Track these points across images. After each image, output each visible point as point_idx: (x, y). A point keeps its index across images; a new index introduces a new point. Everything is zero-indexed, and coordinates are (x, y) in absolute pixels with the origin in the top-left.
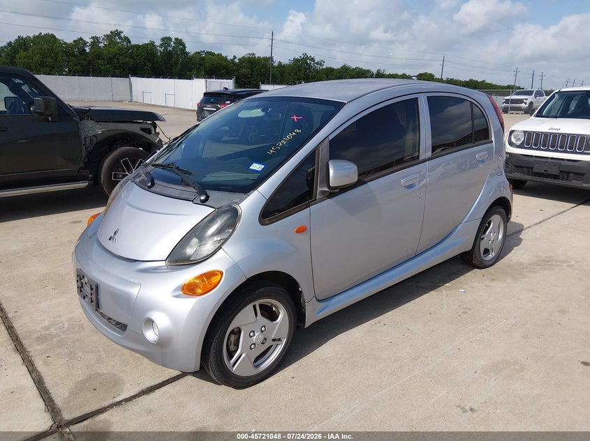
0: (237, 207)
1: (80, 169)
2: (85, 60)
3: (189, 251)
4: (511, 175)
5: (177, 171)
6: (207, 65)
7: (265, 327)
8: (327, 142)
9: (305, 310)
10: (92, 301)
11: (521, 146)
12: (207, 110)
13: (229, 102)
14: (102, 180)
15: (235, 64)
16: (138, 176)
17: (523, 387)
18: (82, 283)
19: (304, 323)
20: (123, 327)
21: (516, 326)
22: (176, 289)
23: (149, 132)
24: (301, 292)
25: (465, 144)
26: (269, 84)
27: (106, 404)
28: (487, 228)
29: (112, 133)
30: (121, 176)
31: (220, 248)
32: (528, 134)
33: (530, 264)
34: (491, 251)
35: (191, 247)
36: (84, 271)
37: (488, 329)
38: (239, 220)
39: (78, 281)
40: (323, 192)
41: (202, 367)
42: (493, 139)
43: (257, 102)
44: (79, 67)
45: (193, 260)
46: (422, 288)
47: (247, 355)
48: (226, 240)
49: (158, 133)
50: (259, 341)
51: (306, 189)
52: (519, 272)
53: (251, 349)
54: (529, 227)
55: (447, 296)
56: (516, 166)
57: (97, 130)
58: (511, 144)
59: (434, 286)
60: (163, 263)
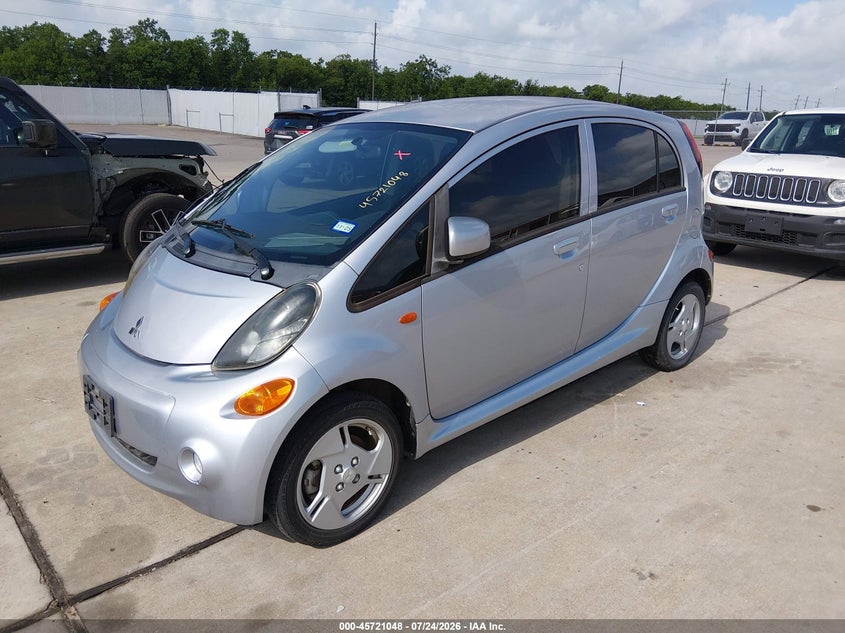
0: (314, 285)
1: (92, 226)
2: (102, 63)
3: (246, 350)
4: (713, 235)
5: (228, 233)
6: (281, 71)
7: (357, 459)
8: (445, 191)
9: (415, 433)
10: (106, 423)
11: (728, 195)
12: (280, 139)
13: (311, 127)
14: (125, 242)
15: (321, 70)
16: (172, 238)
17: (724, 543)
18: (91, 396)
19: (414, 452)
20: (152, 460)
21: (715, 454)
22: (227, 406)
23: (192, 171)
24: (409, 408)
25: (645, 192)
26: (371, 100)
27: (129, 571)
28: (678, 313)
29: (138, 173)
30: (152, 236)
31: (290, 346)
32: (739, 177)
33: (737, 365)
34: (682, 347)
35: (249, 344)
36: (94, 378)
37: (676, 458)
38: (318, 305)
39: (85, 393)
40: (441, 264)
41: (266, 517)
42: (686, 186)
43: (346, 131)
44: (93, 73)
45: (252, 364)
46: (584, 399)
47: (332, 500)
48: (299, 334)
49: (206, 174)
50: (349, 480)
51: (417, 258)
52: (722, 376)
53: (338, 490)
54: (738, 311)
55: (619, 411)
56: (720, 223)
57: (117, 168)
58: (714, 191)
59: (601, 398)
60: (208, 368)
